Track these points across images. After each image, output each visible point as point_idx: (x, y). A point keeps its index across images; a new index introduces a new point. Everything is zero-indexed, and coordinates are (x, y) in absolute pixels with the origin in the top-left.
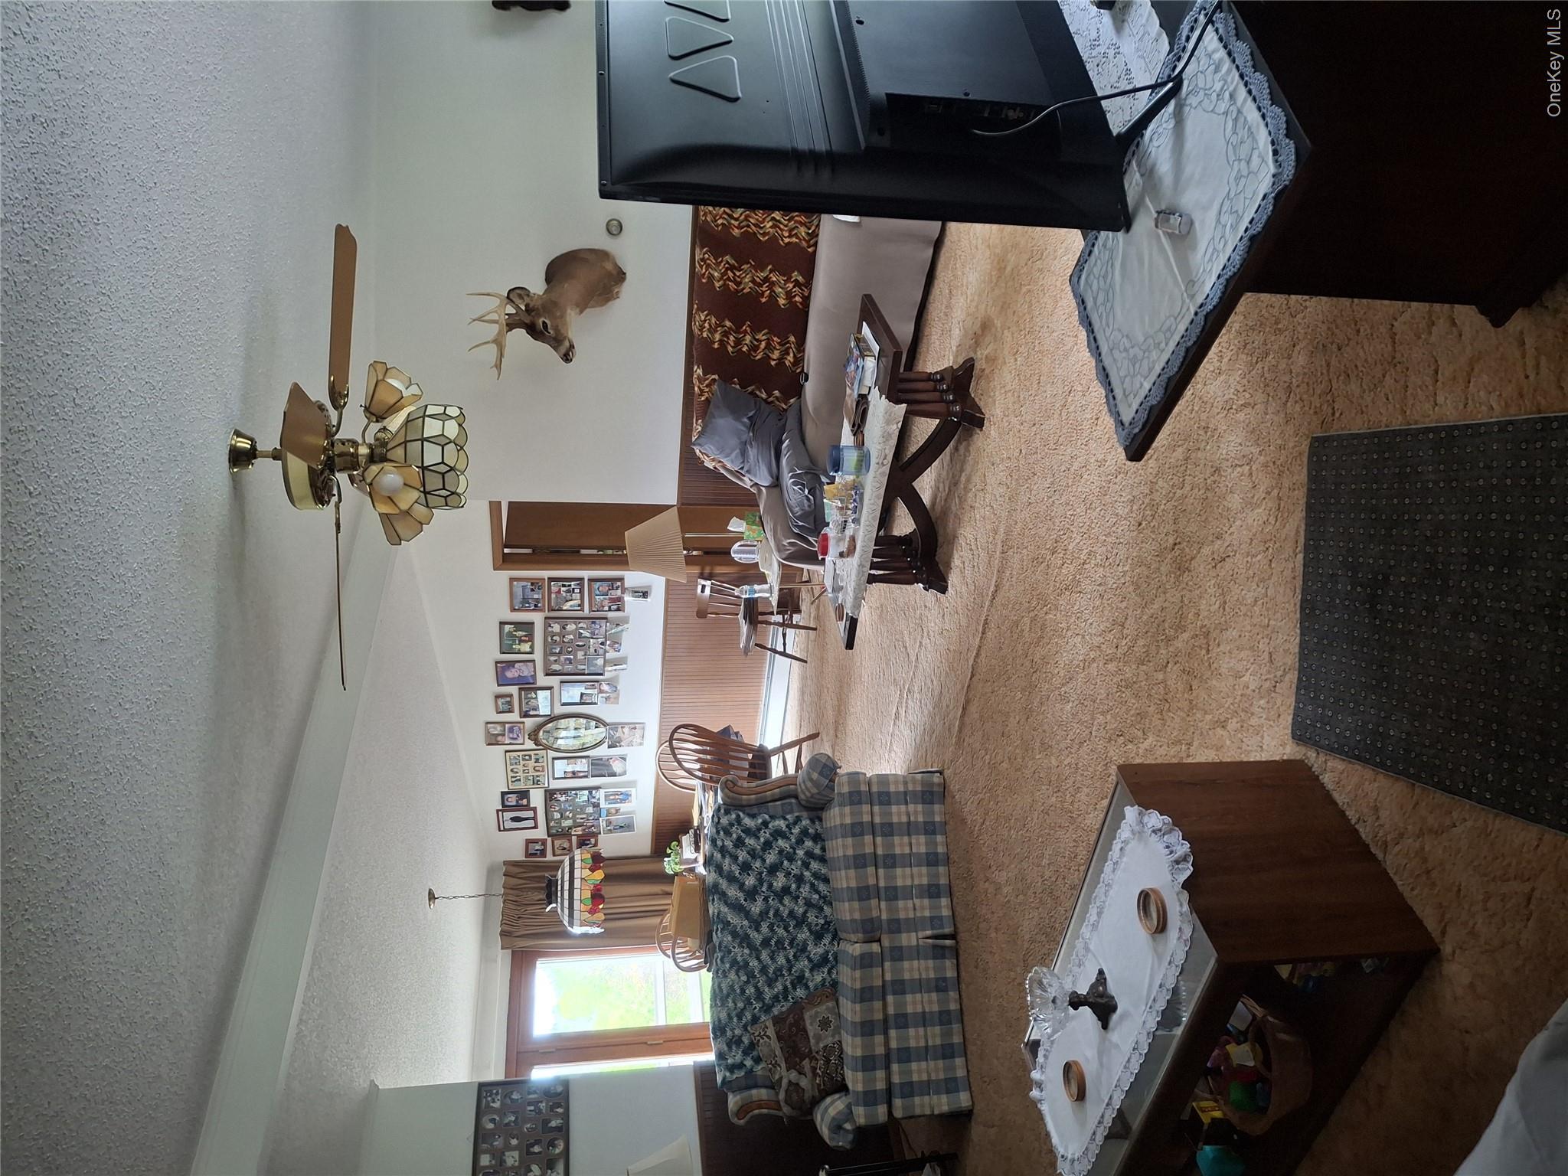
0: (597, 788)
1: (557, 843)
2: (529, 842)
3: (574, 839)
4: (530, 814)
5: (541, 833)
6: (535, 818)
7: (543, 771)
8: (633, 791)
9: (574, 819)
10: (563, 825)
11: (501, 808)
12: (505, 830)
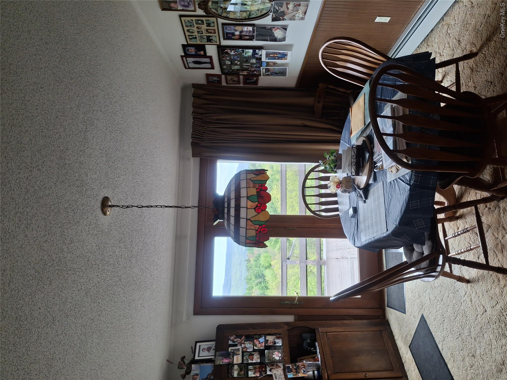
0: (261, 48)
1: (229, 78)
2: (208, 76)
3: (241, 77)
4: (208, 60)
5: (217, 71)
6: (211, 63)
7: (215, 33)
8: (289, 53)
9: (241, 65)
10: (233, 68)
11: (183, 54)
12: (190, 68)
